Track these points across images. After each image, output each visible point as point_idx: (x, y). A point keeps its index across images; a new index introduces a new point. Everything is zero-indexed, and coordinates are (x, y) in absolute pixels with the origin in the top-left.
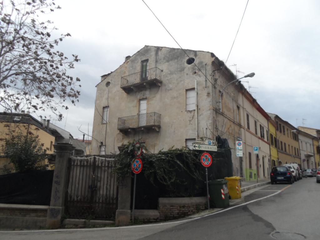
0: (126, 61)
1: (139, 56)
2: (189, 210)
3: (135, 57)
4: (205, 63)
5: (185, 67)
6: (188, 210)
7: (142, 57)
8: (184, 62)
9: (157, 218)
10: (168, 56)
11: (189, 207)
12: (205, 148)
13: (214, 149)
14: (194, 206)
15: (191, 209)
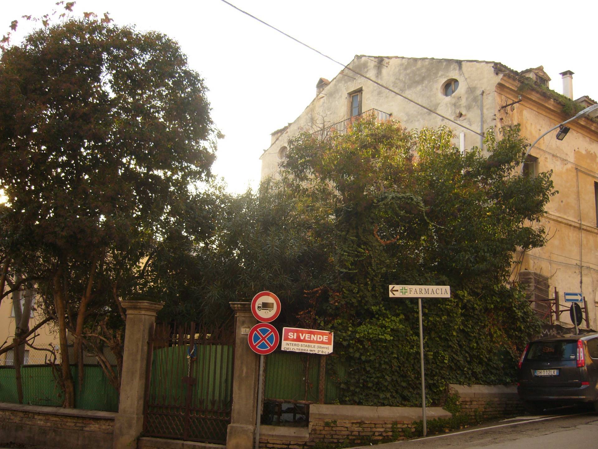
0: (317, 96)
1: (343, 82)
2: (374, 432)
3: (335, 85)
4: (481, 90)
5: (439, 104)
6: (371, 431)
7: (349, 83)
8: (437, 89)
9: (304, 443)
10: (402, 77)
11: (373, 426)
12: (418, 292)
13: (443, 293)
14: (386, 423)
15: (378, 430)
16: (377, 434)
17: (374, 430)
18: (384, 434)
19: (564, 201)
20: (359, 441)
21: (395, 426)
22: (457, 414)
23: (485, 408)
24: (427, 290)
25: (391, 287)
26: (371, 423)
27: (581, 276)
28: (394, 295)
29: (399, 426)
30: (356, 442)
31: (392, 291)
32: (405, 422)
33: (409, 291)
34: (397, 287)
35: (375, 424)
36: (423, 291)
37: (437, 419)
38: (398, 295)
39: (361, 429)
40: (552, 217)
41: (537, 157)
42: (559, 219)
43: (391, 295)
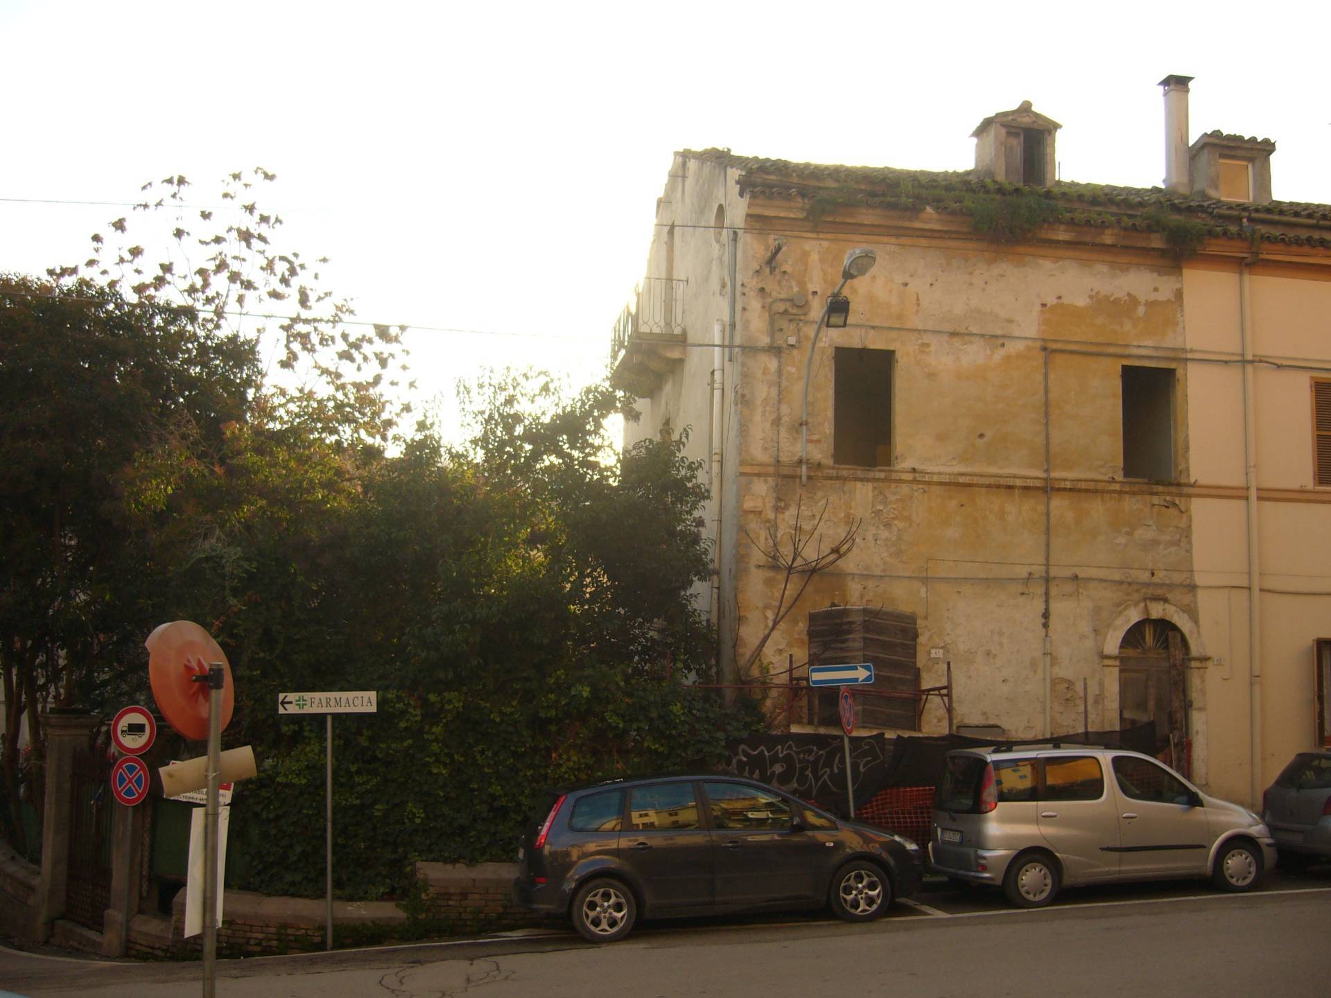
2: (249, 939)
4: (733, 231)
5: (713, 259)
8: (712, 227)
9: (166, 947)
11: (248, 928)
12: (324, 704)
13: (365, 704)
14: (267, 926)
15: (255, 935)
16: (252, 942)
17: (249, 934)
18: (264, 943)
19: (989, 434)
20: (228, 952)
21: (283, 931)
22: (422, 916)
23: (505, 907)
24: (338, 700)
25: (281, 696)
26: (244, 924)
27: (1047, 602)
28: (286, 709)
29: (290, 931)
30: (224, 952)
31: (283, 703)
32: (302, 926)
33: (309, 703)
34: (292, 696)
35: (251, 926)
36: (332, 703)
37: (369, 924)
38: (292, 709)
39: (230, 932)
40: (935, 478)
41: (891, 348)
42: (962, 480)
43: (281, 711)
